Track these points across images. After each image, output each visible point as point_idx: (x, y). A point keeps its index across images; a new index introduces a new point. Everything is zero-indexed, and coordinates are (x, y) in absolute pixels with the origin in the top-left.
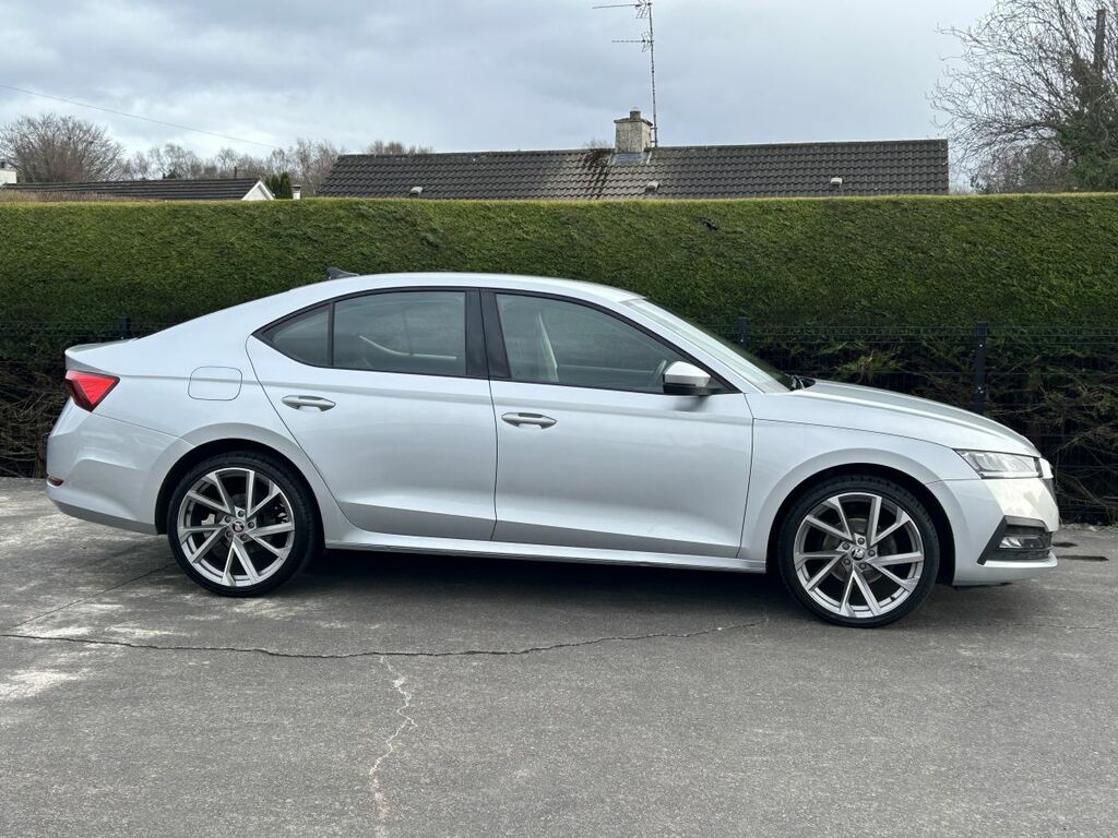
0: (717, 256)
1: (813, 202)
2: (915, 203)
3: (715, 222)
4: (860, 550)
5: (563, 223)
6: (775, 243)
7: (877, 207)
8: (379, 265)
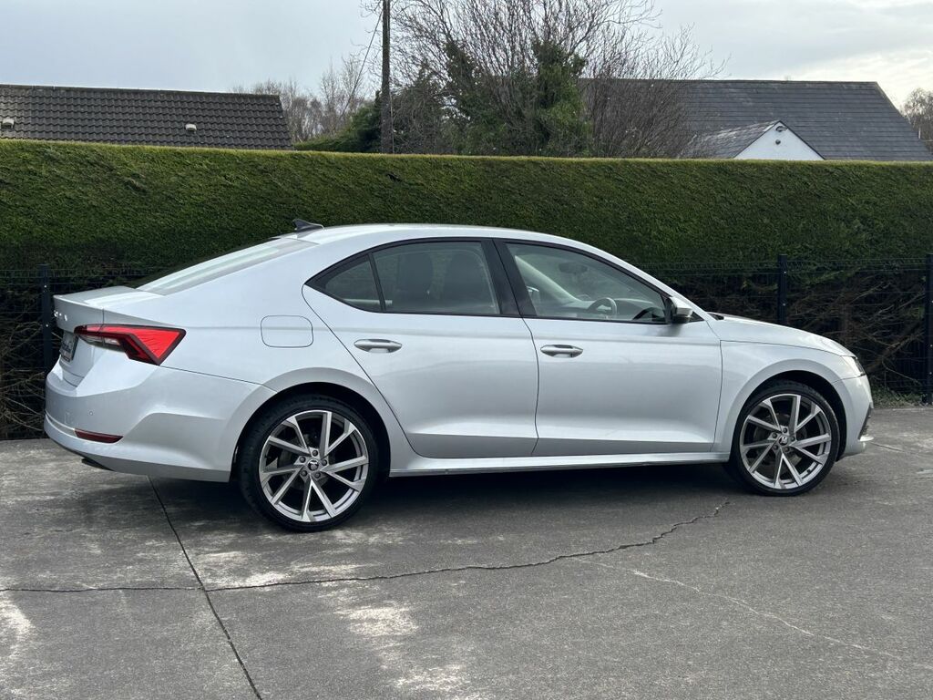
0: (409, 204)
1: (472, 160)
2: (548, 163)
3: (397, 174)
4: (785, 438)
5: (262, 172)
6: (452, 194)
7: (523, 166)
8: (89, 209)
